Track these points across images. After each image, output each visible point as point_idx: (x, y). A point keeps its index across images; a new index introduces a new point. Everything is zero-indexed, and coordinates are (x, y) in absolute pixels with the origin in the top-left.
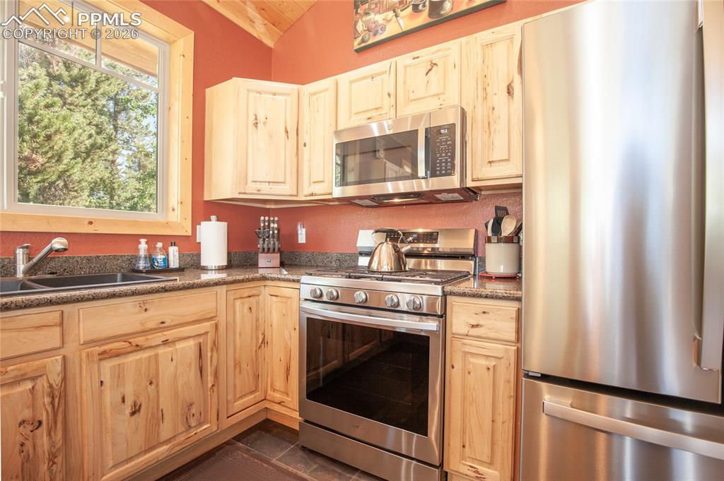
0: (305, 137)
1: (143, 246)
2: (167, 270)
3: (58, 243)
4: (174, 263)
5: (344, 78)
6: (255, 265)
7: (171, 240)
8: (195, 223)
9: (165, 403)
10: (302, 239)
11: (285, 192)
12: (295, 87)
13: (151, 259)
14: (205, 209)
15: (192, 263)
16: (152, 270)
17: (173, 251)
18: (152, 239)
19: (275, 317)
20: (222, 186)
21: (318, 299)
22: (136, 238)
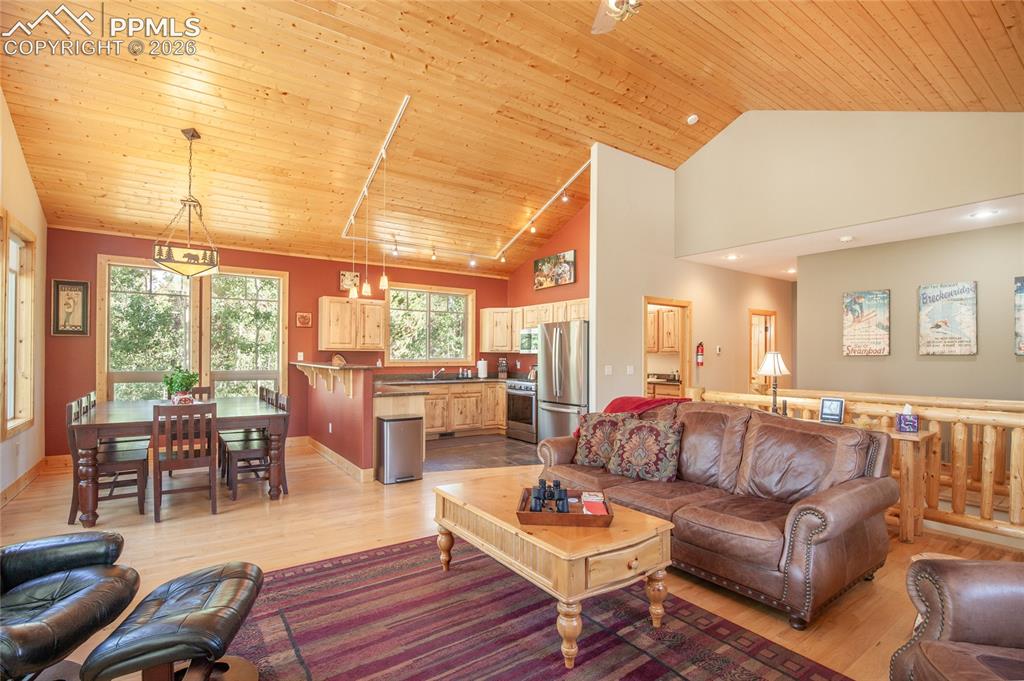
0: (514, 329)
1: (461, 370)
2: (467, 378)
3: (443, 369)
4: (470, 376)
5: (526, 308)
6: (497, 377)
7: (469, 368)
8: (477, 361)
9: (468, 414)
10: (519, 367)
11: (506, 349)
12: (510, 309)
13: (463, 375)
14: (480, 355)
15: (476, 376)
16: (464, 378)
17: (469, 371)
18: (464, 367)
19: (501, 396)
20: (486, 348)
21: (510, 387)
22: (459, 367)
